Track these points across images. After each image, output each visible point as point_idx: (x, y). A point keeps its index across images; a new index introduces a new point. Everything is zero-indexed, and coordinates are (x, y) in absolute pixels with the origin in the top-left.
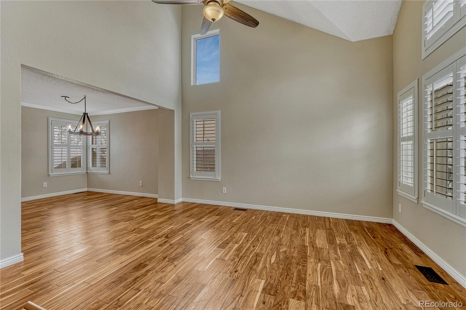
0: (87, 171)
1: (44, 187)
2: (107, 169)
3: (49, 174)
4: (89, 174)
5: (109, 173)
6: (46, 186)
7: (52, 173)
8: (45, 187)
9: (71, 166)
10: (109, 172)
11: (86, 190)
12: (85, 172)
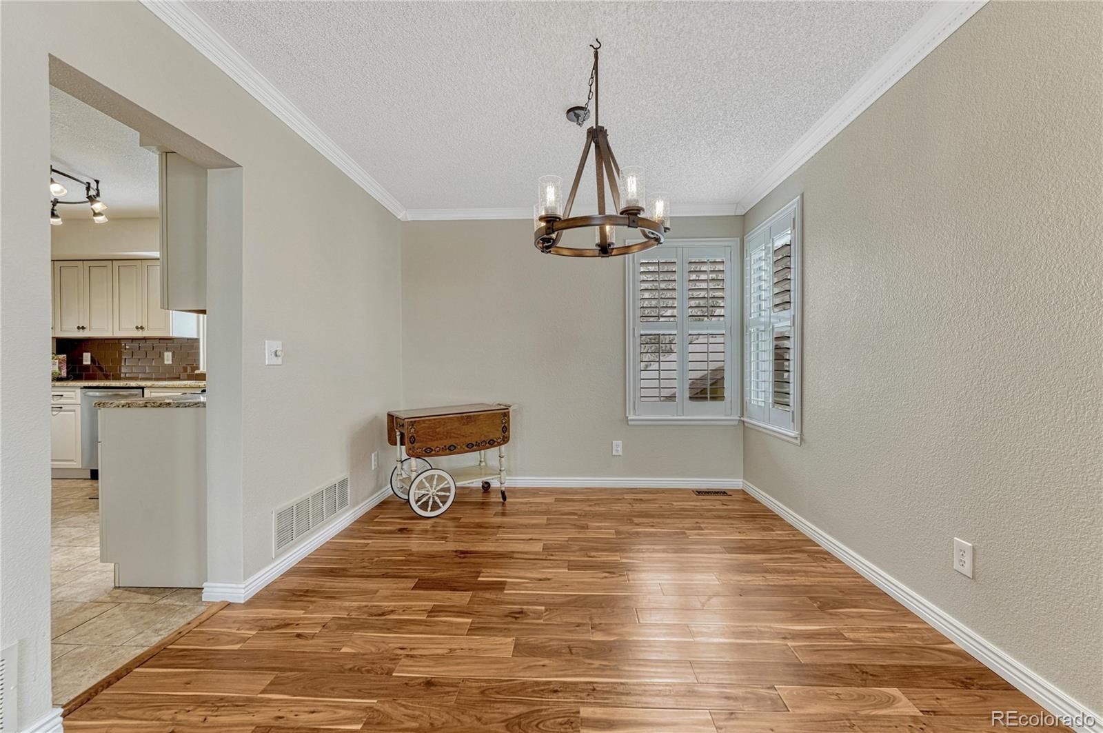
0: (742, 415)
1: (614, 453)
2: (793, 421)
3: (627, 415)
4: (747, 427)
5: (802, 440)
6: (620, 453)
7: (635, 415)
8: (616, 454)
9: (688, 396)
10: (802, 434)
11: (741, 488)
12: (736, 420)
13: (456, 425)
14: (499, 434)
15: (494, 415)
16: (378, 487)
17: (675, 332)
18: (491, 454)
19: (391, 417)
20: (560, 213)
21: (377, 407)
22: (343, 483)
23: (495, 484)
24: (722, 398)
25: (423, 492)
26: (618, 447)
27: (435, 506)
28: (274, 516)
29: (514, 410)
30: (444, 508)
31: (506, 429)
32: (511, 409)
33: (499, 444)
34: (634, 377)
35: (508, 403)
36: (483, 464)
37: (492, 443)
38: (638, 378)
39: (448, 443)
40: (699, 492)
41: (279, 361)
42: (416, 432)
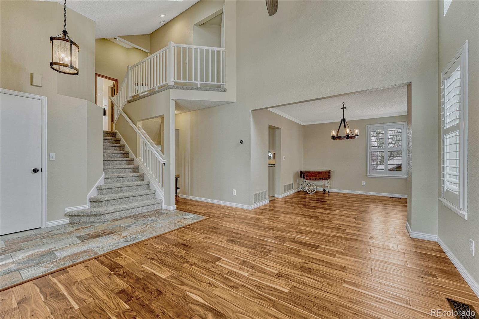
3: (367, 174)
6: (365, 185)
7: (370, 174)
8: (363, 185)
9: (388, 169)
12: (406, 177)
13: (317, 174)
14: (328, 177)
15: (326, 172)
16: (298, 187)
17: (383, 151)
18: (326, 182)
19: (301, 172)
20: (336, 135)
21: (298, 169)
22: (292, 184)
23: (327, 190)
24: (401, 170)
25: (309, 188)
26: (364, 183)
27: (312, 192)
28: (284, 186)
29: (332, 172)
30: (314, 192)
31: (329, 176)
32: (331, 171)
33: (328, 179)
34: (369, 164)
35: (329, 169)
36: (324, 185)
37: (326, 179)
38: (370, 164)
39: (315, 177)
40: (390, 197)
41: (284, 159)
42: (308, 175)
